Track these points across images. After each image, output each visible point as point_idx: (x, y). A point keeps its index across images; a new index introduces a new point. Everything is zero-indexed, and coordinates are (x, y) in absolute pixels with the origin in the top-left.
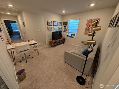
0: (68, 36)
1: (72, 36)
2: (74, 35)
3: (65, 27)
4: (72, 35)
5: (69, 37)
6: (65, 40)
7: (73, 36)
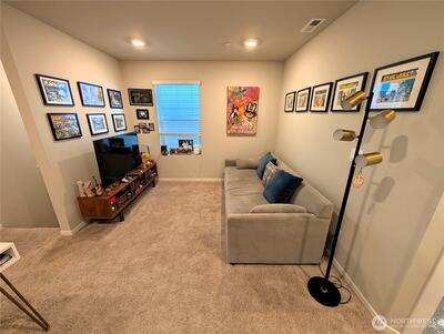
0: (164, 148)
1: (184, 147)
2: (190, 142)
3: (143, 114)
4: (181, 142)
5: (173, 152)
6: (154, 168)
7: (186, 146)
